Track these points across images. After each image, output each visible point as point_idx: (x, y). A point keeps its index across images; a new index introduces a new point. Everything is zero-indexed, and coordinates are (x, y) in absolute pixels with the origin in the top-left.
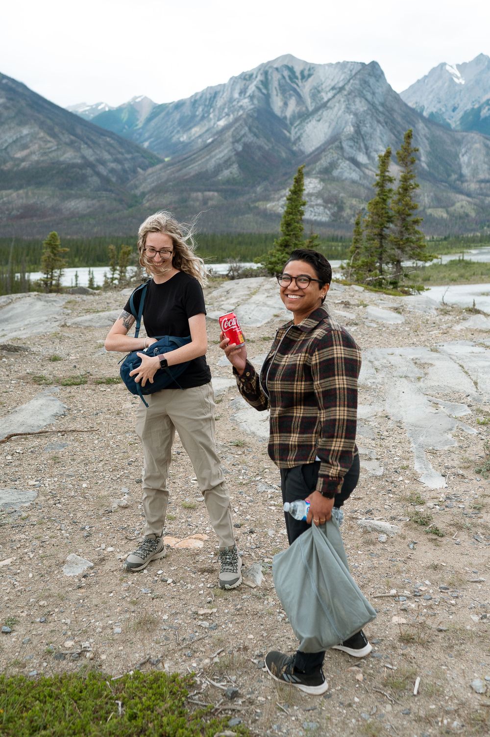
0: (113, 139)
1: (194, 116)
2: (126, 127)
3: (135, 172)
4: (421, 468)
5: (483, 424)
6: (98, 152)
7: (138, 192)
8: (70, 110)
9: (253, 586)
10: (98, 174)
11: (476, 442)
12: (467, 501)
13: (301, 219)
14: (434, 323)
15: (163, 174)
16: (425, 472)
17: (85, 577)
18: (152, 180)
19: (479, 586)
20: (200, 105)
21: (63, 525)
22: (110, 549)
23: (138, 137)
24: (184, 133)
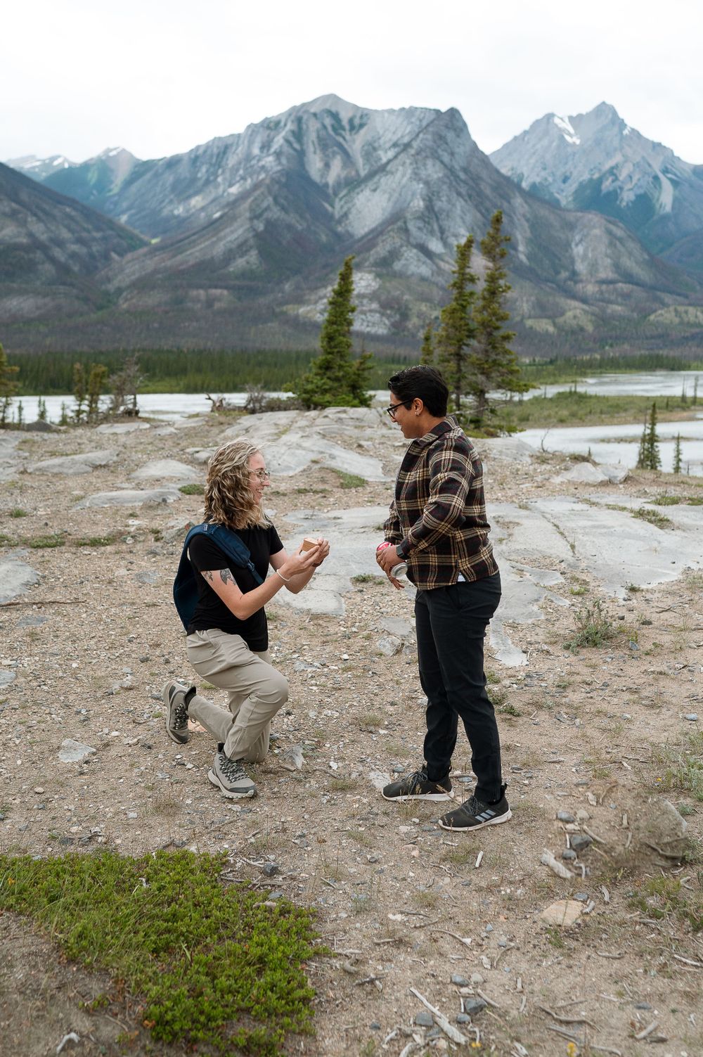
0: (75, 209)
1: (194, 180)
2: (95, 192)
3: (106, 257)
4: (497, 643)
5: (578, 594)
6: (53, 228)
7: (111, 287)
8: (12, 166)
9: (293, 769)
10: (53, 260)
11: (567, 614)
12: (551, 679)
13: (349, 332)
14: (526, 474)
15: (148, 262)
16: (502, 648)
17: (87, 762)
18: (131, 270)
19: (558, 766)
20: (203, 164)
21: (53, 709)
22: (115, 733)
23: (112, 207)
24: (179, 203)
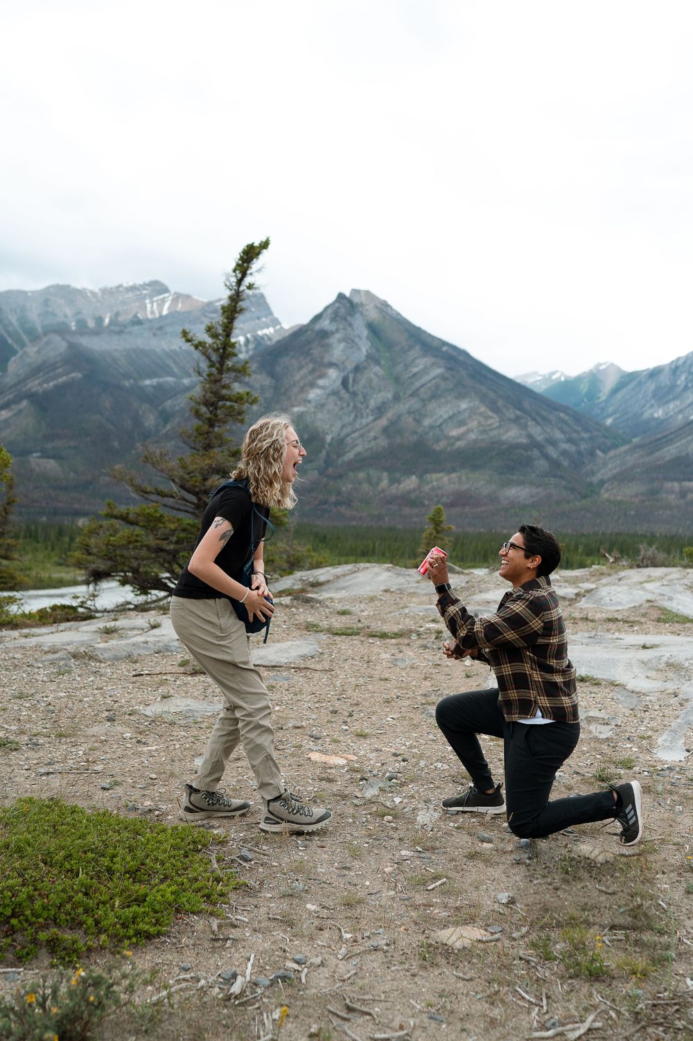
0: (568, 414)
1: (673, 386)
2: (585, 400)
3: (592, 454)
6: (549, 430)
7: (595, 480)
8: (518, 381)
10: (547, 457)
15: (628, 458)
18: (614, 464)
20: (682, 373)
23: (599, 412)
24: (659, 407)
